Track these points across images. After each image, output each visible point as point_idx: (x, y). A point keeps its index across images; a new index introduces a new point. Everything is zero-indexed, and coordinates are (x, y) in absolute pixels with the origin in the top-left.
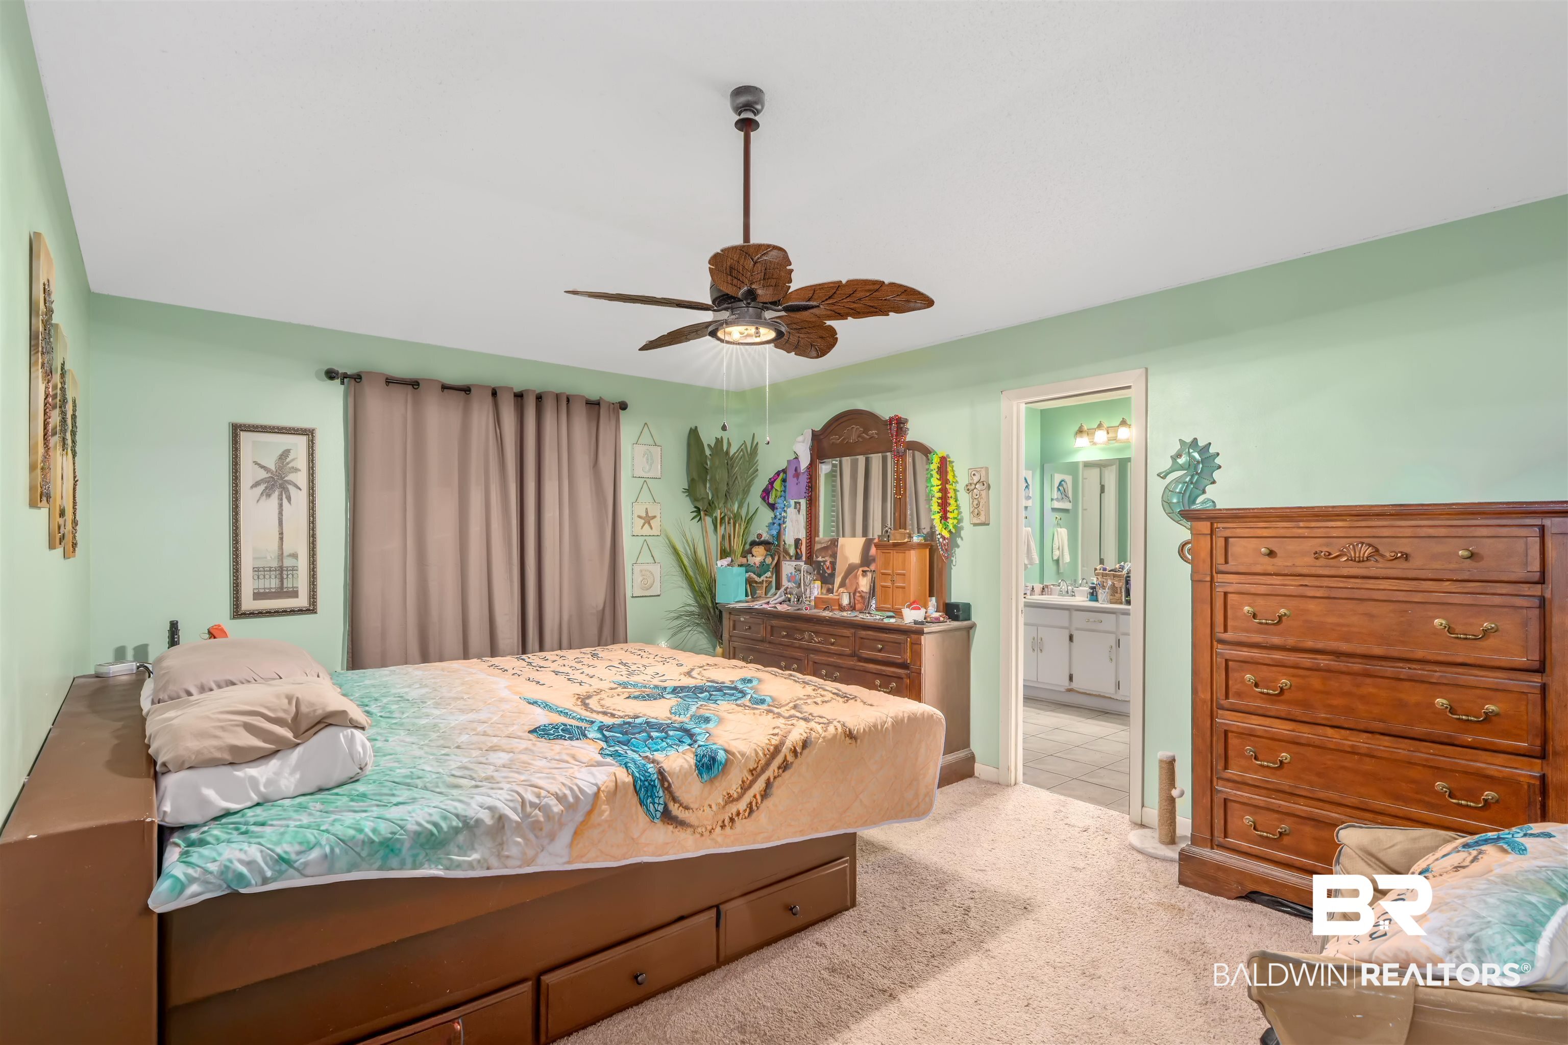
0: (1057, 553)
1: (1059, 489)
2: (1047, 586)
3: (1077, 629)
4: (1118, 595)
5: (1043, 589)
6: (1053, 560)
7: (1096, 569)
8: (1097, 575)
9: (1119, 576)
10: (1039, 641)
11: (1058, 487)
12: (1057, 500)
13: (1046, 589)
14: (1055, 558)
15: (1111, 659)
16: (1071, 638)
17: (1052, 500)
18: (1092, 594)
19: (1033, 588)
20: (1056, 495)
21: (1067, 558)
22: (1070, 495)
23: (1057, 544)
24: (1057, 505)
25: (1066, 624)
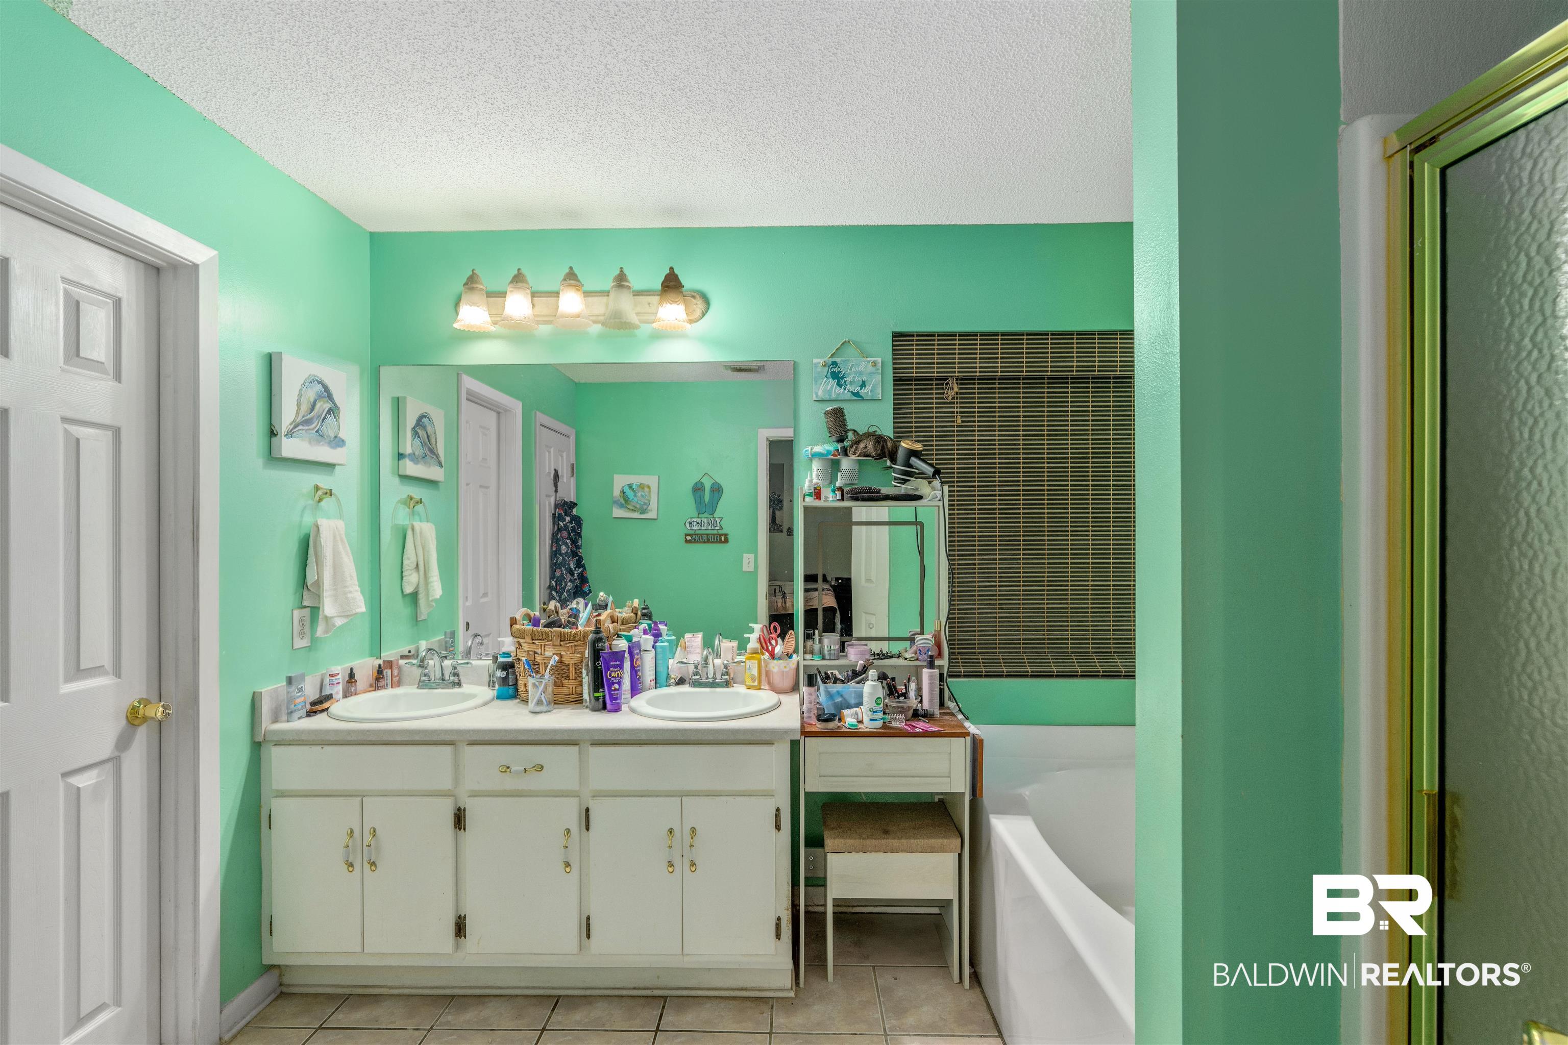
0: (412, 580)
1: (415, 434)
2: (390, 664)
3: (474, 794)
4: (570, 684)
5: (380, 671)
6: (404, 596)
7: (513, 621)
8: (518, 635)
9: (574, 638)
10: (368, 838)
11: (414, 429)
12: (414, 458)
13: (387, 672)
14: (409, 590)
15: (568, 865)
16: (459, 819)
17: (401, 456)
18: (504, 681)
19: (352, 675)
20: (409, 445)
21: (437, 589)
22: (441, 452)
23: (414, 559)
24: (411, 468)
25: (446, 783)
